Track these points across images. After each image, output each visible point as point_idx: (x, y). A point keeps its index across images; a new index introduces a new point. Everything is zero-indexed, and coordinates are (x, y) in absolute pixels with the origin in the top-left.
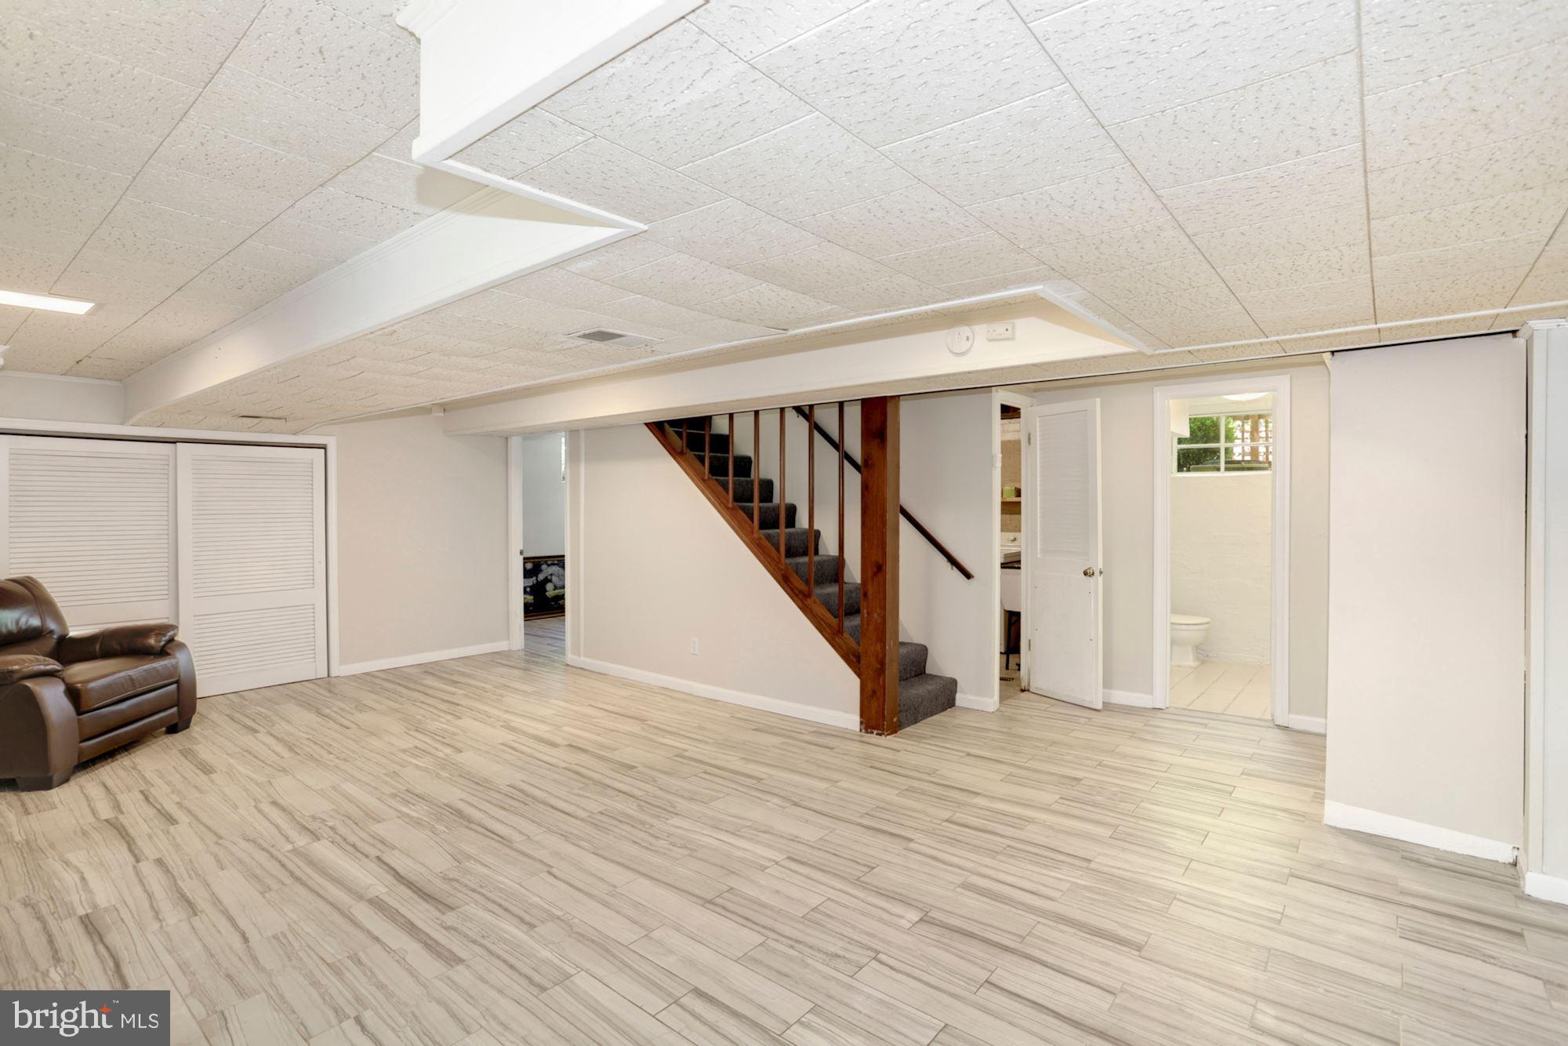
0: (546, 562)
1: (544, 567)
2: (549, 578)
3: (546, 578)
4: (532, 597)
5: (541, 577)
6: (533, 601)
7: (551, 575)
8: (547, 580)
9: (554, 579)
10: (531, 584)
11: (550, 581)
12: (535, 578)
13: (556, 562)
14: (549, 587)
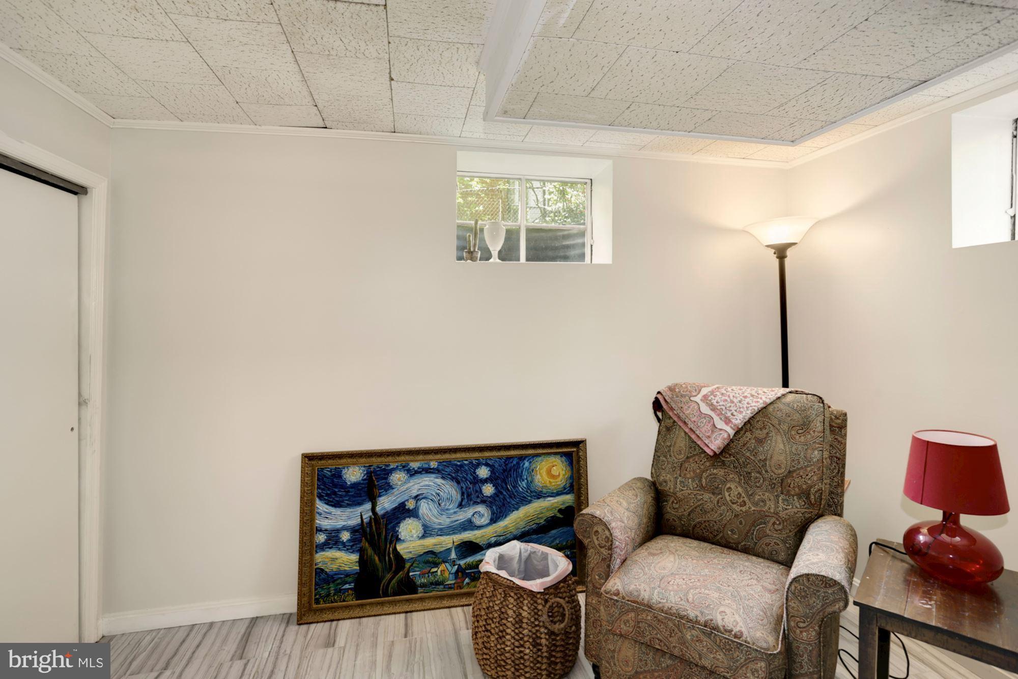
0: (405, 468)
1: (397, 477)
2: (411, 505)
3: (402, 505)
4: (355, 557)
5: (386, 503)
6: (357, 568)
7: (417, 498)
8: (402, 512)
9: (425, 508)
10: (355, 521)
11: (413, 513)
12: (368, 506)
13: (433, 465)
14: (409, 529)
